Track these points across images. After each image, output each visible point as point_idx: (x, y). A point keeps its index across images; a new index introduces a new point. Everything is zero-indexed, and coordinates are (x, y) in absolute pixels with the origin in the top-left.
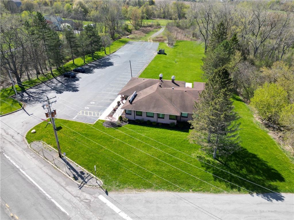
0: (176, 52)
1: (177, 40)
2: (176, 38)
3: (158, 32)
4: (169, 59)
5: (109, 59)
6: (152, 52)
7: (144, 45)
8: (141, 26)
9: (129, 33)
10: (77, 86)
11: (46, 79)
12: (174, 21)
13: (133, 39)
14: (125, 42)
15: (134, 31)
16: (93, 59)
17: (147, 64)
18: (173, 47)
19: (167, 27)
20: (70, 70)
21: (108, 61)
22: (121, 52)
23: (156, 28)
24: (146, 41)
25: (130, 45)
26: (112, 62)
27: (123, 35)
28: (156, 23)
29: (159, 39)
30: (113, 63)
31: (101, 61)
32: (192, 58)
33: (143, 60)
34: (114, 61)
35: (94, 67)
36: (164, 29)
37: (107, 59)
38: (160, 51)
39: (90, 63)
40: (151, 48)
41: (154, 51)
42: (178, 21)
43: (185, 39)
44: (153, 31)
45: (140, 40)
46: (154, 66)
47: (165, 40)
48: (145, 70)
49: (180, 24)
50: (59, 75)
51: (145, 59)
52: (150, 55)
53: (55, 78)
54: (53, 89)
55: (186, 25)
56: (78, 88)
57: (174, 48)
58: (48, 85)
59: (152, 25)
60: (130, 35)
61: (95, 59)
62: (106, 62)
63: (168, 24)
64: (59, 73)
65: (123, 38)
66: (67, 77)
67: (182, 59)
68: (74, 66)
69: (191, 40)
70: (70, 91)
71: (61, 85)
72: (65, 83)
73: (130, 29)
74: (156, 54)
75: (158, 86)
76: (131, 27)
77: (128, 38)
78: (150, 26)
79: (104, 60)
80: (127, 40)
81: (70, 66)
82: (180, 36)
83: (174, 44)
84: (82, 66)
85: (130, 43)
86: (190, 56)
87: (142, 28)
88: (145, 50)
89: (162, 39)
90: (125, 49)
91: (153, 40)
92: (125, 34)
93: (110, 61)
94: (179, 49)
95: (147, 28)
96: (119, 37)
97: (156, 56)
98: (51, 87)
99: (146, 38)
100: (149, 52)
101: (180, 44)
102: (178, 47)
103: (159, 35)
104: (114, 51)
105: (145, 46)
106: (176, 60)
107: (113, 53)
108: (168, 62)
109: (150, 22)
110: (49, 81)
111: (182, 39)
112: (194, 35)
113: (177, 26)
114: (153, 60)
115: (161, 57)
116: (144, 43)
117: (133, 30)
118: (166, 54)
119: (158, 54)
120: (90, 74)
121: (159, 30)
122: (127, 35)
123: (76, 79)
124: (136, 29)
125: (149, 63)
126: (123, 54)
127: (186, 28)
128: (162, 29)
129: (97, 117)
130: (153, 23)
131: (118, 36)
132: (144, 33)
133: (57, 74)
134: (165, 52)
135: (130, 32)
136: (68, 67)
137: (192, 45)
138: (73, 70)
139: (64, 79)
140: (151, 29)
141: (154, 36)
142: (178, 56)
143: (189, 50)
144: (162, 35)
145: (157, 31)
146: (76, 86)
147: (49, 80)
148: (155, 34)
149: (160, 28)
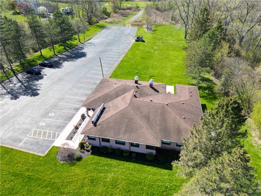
0: (155, 38)
1: (156, 23)
2: (155, 22)
3: (136, 16)
4: (147, 47)
5: (82, 48)
6: (129, 38)
7: (122, 29)
8: (120, 9)
9: (107, 17)
10: (39, 87)
11: (4, 78)
12: (153, 3)
13: (111, 23)
14: (103, 27)
15: (113, 14)
16: (65, 49)
17: (124, 54)
18: (151, 32)
19: (146, 9)
20: (36, 64)
21: (81, 51)
22: (97, 39)
23: (135, 11)
24: (124, 25)
25: (107, 30)
26: (85, 52)
27: (101, 19)
28: (135, 5)
29: (137, 23)
30: (86, 54)
31: (74, 50)
32: (172, 45)
33: (120, 50)
34: (88, 50)
35: (65, 60)
36: (143, 11)
37: (81, 48)
38: (138, 38)
39: (61, 54)
40: (129, 34)
41: (132, 38)
42: (157, 3)
43: (164, 23)
44: (132, 14)
45: (118, 24)
46: (131, 57)
47: (144, 24)
48: (120, 63)
49: (159, 6)
50: (21, 71)
51: (121, 48)
52: (128, 42)
53: (15, 75)
54: (9, 93)
55: (165, 7)
56: (39, 90)
57: (153, 33)
58: (5, 86)
59: (131, 7)
60: (108, 19)
61: (67, 48)
62: (78, 53)
63: (147, 6)
64: (21, 68)
65: (101, 23)
66: (30, 74)
67: (161, 47)
68: (41, 58)
69: (170, 24)
70: (28, 95)
71: (20, 86)
72: (25, 83)
73: (109, 12)
74: (133, 41)
75: (132, 96)
76: (109, 10)
77: (106, 22)
78: (130, 9)
79: (78, 49)
80: (105, 24)
81: (37, 59)
82: (159, 20)
83: (153, 29)
84: (51, 57)
85: (107, 28)
86: (169, 43)
87: (121, 11)
88: (122, 37)
89: (140, 23)
90: (102, 35)
91: (132, 25)
92: (103, 17)
93: (83, 51)
94: (157, 35)
95: (126, 11)
96: (97, 21)
97: (133, 44)
98: (7, 90)
99: (125, 22)
100: (127, 39)
101: (159, 29)
102: (157, 32)
103: (138, 18)
104: (89, 38)
105: (123, 31)
106: (155, 48)
107: (89, 40)
108: (146, 52)
109: (129, 4)
110: (7, 81)
111: (161, 23)
112: (173, 18)
113: (156, 8)
114: (130, 49)
115: (139, 45)
116: (122, 28)
117: (111, 13)
118: (143, 41)
119: (136, 41)
120: (57, 70)
121: (137, 12)
122: (106, 19)
123: (40, 77)
124: (115, 12)
125: (126, 53)
126: (99, 41)
127: (165, 10)
128: (141, 11)
129: (51, 140)
130: (132, 5)
131: (95, 20)
132: (122, 16)
133: (19, 70)
134: (144, 39)
135: (108, 15)
136: (33, 61)
137: (171, 30)
138: (39, 64)
139: (26, 76)
140: (130, 12)
141: (133, 20)
142: (157, 43)
143: (168, 36)
144: (140, 19)
145: (136, 14)
146: (37, 87)
147: (8, 79)
148: (134, 17)
149: (139, 10)
